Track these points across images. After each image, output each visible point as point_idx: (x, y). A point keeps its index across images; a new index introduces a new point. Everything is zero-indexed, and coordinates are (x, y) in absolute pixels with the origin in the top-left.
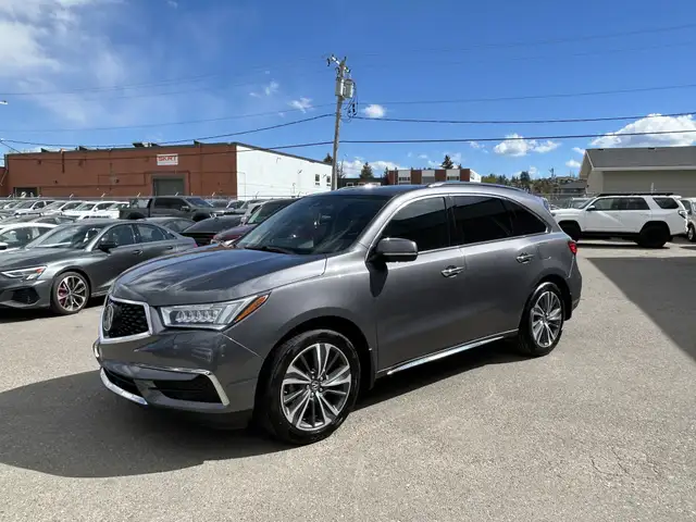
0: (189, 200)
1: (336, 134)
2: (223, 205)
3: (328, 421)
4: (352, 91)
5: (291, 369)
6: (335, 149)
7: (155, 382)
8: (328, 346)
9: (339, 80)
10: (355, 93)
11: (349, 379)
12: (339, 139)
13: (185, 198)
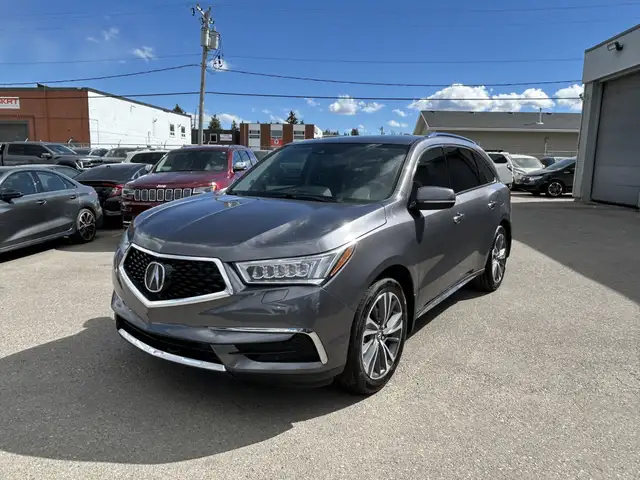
0: (49, 146)
1: (202, 84)
2: (86, 153)
3: (388, 367)
4: (217, 43)
5: (369, 321)
6: (202, 100)
7: (238, 345)
8: (391, 294)
9: (204, 30)
10: (220, 44)
11: (401, 326)
12: (205, 90)
13: (44, 144)
